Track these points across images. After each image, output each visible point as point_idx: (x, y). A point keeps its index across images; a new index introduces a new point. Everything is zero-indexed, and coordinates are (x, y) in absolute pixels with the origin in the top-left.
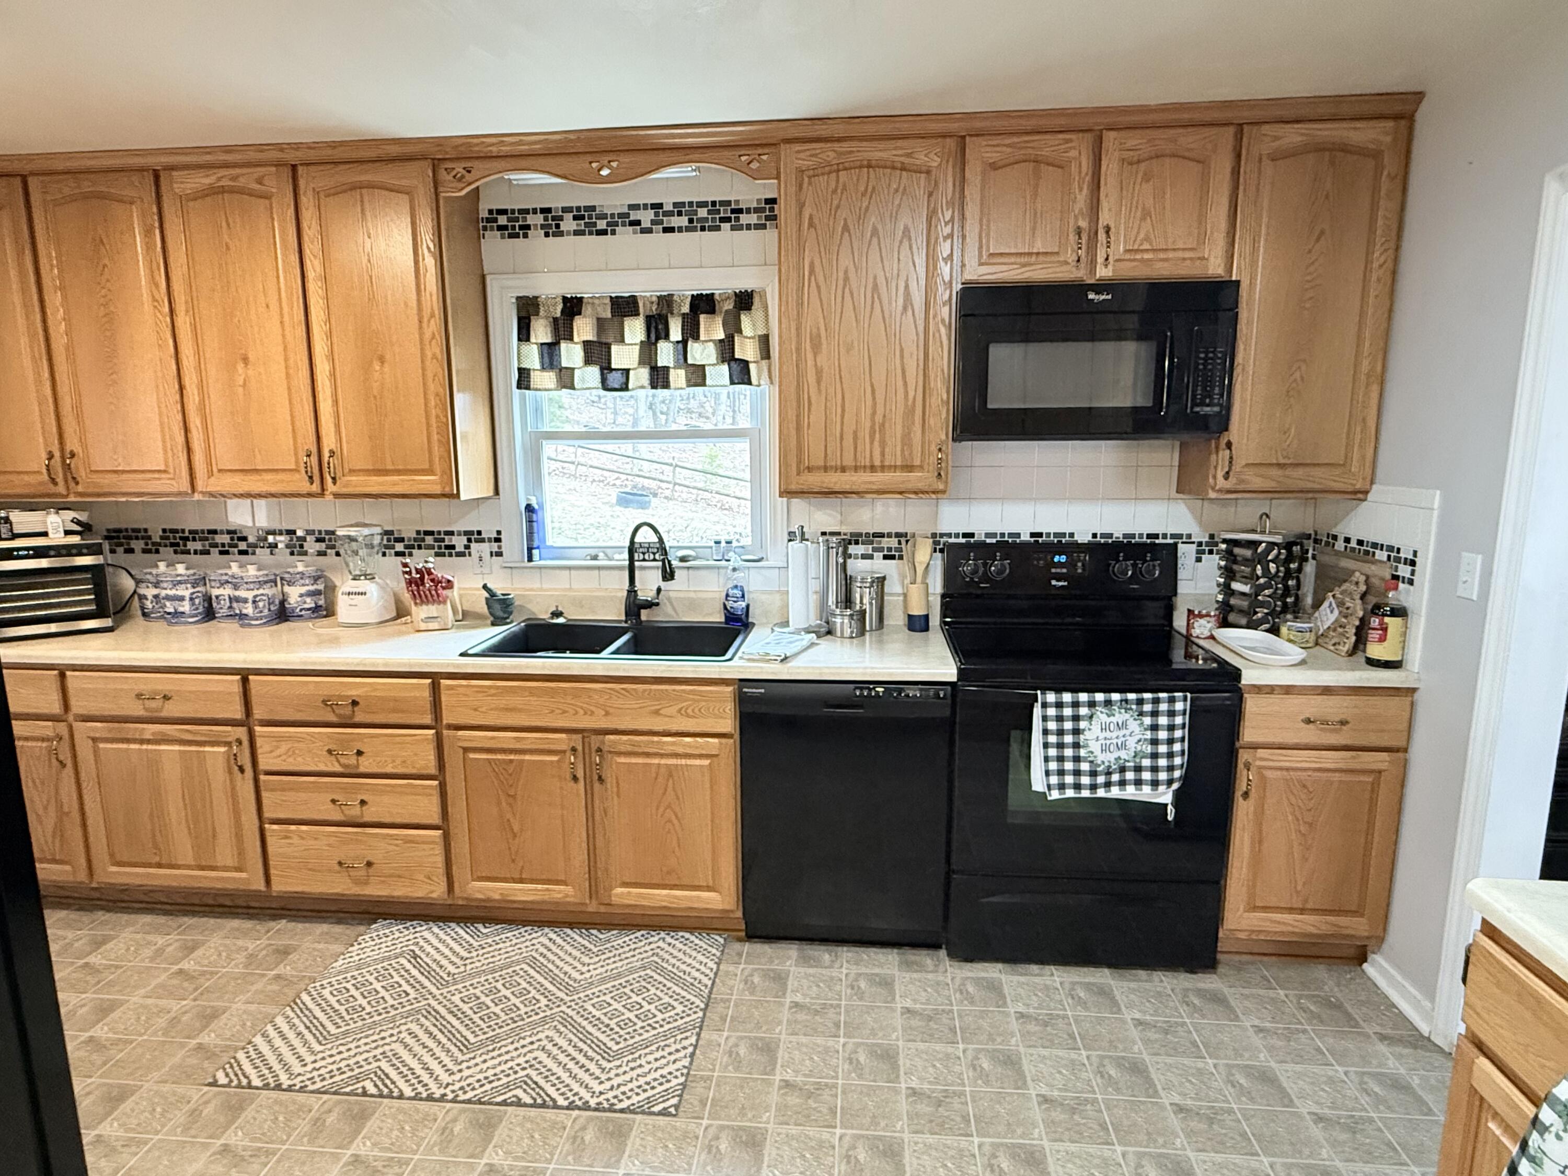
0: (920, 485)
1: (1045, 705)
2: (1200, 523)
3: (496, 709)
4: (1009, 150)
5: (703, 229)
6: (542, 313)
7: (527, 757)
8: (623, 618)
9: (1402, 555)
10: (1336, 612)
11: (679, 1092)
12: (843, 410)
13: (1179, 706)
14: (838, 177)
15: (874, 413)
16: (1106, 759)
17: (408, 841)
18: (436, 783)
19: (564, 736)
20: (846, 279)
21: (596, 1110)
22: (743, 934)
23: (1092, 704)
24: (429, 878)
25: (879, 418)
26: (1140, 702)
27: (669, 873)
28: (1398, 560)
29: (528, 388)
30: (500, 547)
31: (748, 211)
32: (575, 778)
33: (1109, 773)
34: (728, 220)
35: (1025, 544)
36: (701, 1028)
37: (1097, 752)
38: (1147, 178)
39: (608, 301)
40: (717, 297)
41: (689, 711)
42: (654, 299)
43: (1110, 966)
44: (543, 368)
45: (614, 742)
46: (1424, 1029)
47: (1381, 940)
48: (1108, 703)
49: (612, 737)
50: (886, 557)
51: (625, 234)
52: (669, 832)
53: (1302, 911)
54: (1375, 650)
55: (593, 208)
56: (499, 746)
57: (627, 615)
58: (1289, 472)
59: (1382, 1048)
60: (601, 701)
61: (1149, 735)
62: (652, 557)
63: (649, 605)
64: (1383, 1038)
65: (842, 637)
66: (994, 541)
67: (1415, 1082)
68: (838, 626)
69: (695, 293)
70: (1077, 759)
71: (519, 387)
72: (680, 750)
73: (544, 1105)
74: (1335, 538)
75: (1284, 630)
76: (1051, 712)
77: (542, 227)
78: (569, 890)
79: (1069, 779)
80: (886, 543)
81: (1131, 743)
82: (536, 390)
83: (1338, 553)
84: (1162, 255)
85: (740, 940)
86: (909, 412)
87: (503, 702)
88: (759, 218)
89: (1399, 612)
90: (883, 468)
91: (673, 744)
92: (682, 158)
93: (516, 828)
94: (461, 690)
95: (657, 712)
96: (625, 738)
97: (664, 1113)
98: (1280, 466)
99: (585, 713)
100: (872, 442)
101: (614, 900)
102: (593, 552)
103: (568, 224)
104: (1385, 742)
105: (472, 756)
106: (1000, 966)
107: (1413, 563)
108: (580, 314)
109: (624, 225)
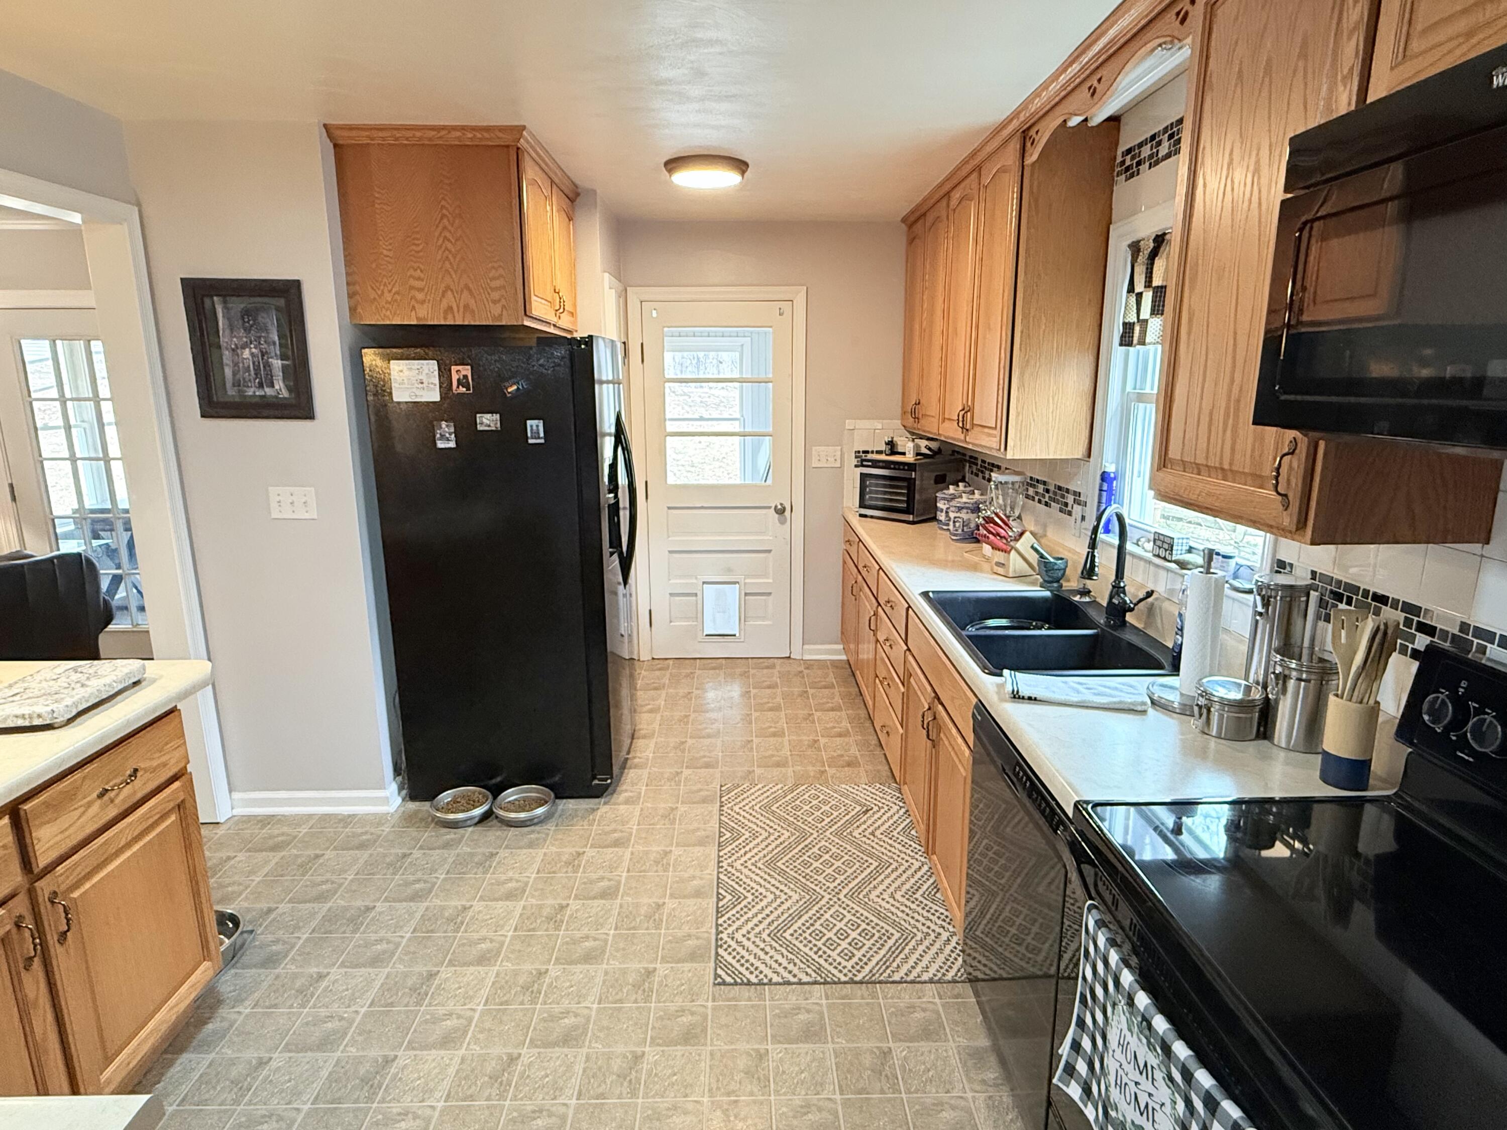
0: (1263, 513)
6: (1140, 259)
11: (739, 980)
12: (1204, 377)
25: (1235, 391)
29: (1130, 344)
30: (1085, 512)
36: (825, 983)
71: (1122, 344)
73: (718, 912)
95: (953, 700)
96: (943, 713)
100: (1225, 430)
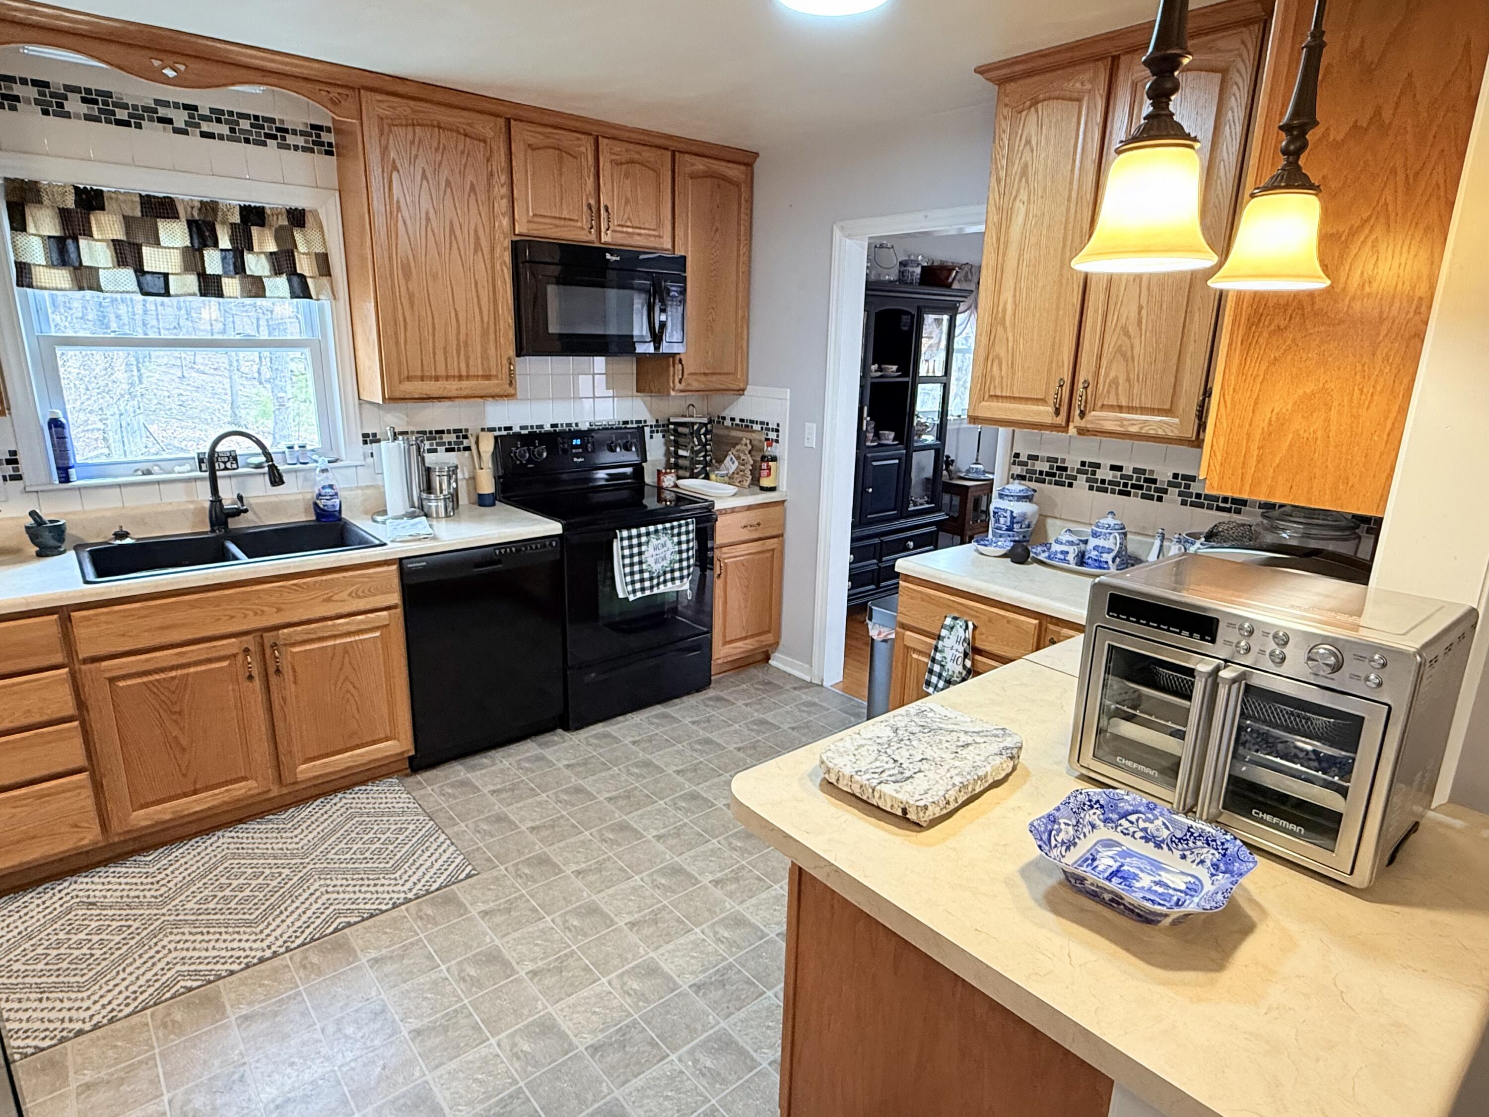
0: (497, 391)
1: (622, 539)
2: (650, 411)
3: (149, 630)
4: (541, 137)
5: (247, 141)
6: (46, 201)
7: (192, 670)
8: (209, 529)
9: (770, 426)
10: (736, 463)
11: (467, 863)
12: (434, 328)
13: (691, 527)
14: (414, 131)
15: (458, 332)
16: (657, 568)
17: (41, 796)
18: (76, 723)
19: (234, 640)
20: (428, 220)
21: (416, 899)
22: (409, 771)
23: (648, 534)
24: (76, 826)
25: (462, 337)
26: (672, 528)
27: (351, 737)
28: (768, 429)
29: (30, 286)
30: (16, 469)
31: (294, 132)
32: (250, 677)
33: (659, 577)
34: (274, 137)
35: (547, 434)
36: (442, 829)
37: (653, 564)
38: (627, 176)
39: (138, 199)
40: (268, 212)
41: (360, 593)
42: (198, 205)
43: (658, 703)
44: (51, 265)
45: (289, 635)
46: (808, 679)
47: (777, 643)
48: (656, 531)
49: (285, 631)
50: (447, 450)
51: (152, 132)
52: (348, 701)
53: (745, 638)
54: (765, 482)
55: (109, 95)
56: (158, 666)
57: (212, 525)
58: (709, 378)
59: (797, 692)
60: (273, 599)
61: (677, 548)
62: (222, 466)
63: (237, 513)
64: (795, 689)
65: (438, 517)
66: (526, 432)
67: (817, 700)
68: (434, 509)
69: (242, 204)
70: (641, 572)
71: (20, 284)
72: (353, 628)
74: (724, 418)
75: (713, 476)
76: (626, 543)
77: (37, 102)
78: (252, 783)
79: (638, 586)
80: (446, 438)
81: (668, 556)
82: (42, 288)
83: (727, 427)
84: (638, 231)
85: (407, 776)
86: (485, 333)
87: (158, 621)
88: (306, 142)
89: (774, 459)
90: (468, 377)
91: (348, 623)
92: (260, 80)
93: (185, 742)
94: (103, 618)
95: (329, 600)
96: (299, 628)
97: (468, 876)
98: (705, 374)
99: (256, 614)
100: (458, 358)
101: (301, 777)
102: (144, 466)
103: (74, 104)
104: (775, 533)
105: (121, 684)
106: (601, 724)
107: (777, 431)
108: (102, 208)
109: (151, 120)
